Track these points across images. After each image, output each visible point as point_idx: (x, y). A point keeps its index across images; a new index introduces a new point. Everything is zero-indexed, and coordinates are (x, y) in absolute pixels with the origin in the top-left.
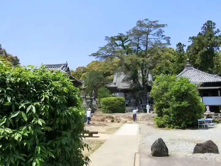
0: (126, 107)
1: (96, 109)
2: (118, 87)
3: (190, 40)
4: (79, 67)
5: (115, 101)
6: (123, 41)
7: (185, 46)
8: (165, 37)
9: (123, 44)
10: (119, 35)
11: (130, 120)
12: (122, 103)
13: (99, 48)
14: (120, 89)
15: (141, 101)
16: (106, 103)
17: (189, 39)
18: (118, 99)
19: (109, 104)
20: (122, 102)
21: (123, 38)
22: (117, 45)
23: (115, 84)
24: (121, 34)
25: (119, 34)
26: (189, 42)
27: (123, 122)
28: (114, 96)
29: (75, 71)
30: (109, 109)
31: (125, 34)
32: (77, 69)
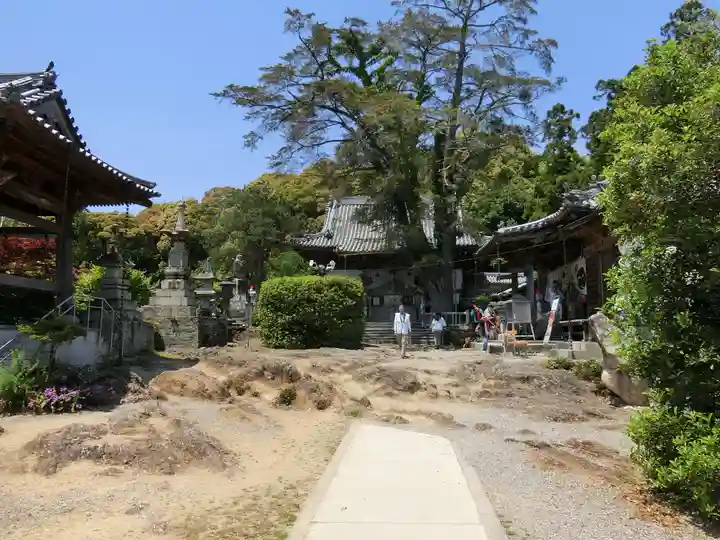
0: (369, 324)
1: (243, 329)
2: (341, 248)
3: (600, 93)
4: (215, 189)
5: (319, 290)
6: (363, 59)
7: (578, 116)
8: (535, 38)
9: (363, 66)
10: (347, 26)
11: (390, 395)
12: (350, 302)
13: (263, 72)
14: (346, 252)
15: (427, 298)
16: (276, 303)
17: (597, 88)
18: (331, 286)
19: (290, 304)
20: (353, 296)
21: (367, 47)
22: (339, 69)
23: (329, 237)
24: (356, 21)
25: (346, 20)
26: (594, 98)
27: (348, 402)
28: (315, 273)
29: (200, 202)
30: (289, 328)
31: (372, 29)
32: (207, 194)
